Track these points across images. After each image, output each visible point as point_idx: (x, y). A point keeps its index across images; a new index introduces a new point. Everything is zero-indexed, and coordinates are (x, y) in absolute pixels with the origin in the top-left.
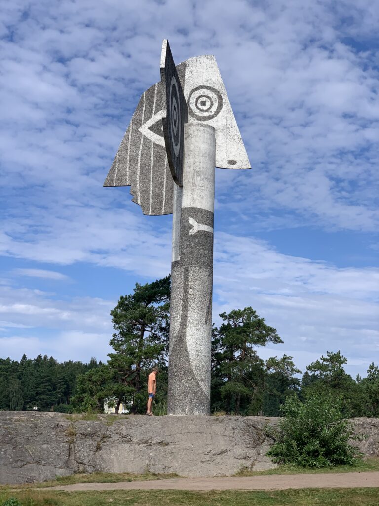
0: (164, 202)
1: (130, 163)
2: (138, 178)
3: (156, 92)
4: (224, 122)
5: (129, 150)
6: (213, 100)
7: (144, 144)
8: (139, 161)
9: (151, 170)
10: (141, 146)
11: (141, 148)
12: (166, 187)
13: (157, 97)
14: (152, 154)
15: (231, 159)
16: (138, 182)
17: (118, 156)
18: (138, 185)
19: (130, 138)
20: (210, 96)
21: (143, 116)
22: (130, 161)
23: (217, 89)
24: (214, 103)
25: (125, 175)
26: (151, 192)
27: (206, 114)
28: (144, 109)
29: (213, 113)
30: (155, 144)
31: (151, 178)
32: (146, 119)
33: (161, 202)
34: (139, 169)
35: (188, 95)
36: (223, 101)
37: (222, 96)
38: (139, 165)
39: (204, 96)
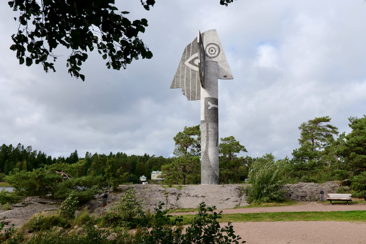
0: (196, 95)
1: (181, 78)
2: (185, 84)
3: (191, 46)
4: (221, 59)
5: (180, 72)
6: (216, 49)
7: (187, 70)
8: (185, 77)
9: (191, 80)
10: (186, 70)
11: (186, 71)
12: (197, 88)
13: (192, 48)
14: (191, 74)
15: (224, 75)
16: (185, 86)
17: (176, 75)
18: (185, 87)
19: (181, 67)
20: (215, 47)
21: (186, 57)
22: (181, 77)
23: (217, 44)
24: (216, 50)
25: (179, 83)
26: (191, 90)
27: (213, 56)
28: (186, 54)
29: (216, 55)
30: (191, 69)
31: (191, 84)
32: (188, 58)
33: (195, 95)
34: (185, 81)
35: (205, 47)
36: (221, 49)
37: (220, 47)
38: (185, 79)
39: (212, 48)
